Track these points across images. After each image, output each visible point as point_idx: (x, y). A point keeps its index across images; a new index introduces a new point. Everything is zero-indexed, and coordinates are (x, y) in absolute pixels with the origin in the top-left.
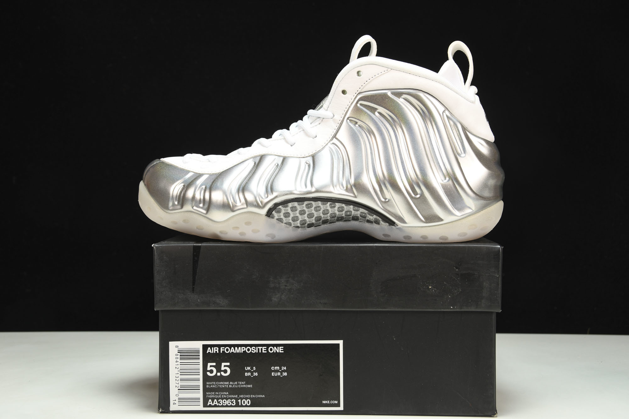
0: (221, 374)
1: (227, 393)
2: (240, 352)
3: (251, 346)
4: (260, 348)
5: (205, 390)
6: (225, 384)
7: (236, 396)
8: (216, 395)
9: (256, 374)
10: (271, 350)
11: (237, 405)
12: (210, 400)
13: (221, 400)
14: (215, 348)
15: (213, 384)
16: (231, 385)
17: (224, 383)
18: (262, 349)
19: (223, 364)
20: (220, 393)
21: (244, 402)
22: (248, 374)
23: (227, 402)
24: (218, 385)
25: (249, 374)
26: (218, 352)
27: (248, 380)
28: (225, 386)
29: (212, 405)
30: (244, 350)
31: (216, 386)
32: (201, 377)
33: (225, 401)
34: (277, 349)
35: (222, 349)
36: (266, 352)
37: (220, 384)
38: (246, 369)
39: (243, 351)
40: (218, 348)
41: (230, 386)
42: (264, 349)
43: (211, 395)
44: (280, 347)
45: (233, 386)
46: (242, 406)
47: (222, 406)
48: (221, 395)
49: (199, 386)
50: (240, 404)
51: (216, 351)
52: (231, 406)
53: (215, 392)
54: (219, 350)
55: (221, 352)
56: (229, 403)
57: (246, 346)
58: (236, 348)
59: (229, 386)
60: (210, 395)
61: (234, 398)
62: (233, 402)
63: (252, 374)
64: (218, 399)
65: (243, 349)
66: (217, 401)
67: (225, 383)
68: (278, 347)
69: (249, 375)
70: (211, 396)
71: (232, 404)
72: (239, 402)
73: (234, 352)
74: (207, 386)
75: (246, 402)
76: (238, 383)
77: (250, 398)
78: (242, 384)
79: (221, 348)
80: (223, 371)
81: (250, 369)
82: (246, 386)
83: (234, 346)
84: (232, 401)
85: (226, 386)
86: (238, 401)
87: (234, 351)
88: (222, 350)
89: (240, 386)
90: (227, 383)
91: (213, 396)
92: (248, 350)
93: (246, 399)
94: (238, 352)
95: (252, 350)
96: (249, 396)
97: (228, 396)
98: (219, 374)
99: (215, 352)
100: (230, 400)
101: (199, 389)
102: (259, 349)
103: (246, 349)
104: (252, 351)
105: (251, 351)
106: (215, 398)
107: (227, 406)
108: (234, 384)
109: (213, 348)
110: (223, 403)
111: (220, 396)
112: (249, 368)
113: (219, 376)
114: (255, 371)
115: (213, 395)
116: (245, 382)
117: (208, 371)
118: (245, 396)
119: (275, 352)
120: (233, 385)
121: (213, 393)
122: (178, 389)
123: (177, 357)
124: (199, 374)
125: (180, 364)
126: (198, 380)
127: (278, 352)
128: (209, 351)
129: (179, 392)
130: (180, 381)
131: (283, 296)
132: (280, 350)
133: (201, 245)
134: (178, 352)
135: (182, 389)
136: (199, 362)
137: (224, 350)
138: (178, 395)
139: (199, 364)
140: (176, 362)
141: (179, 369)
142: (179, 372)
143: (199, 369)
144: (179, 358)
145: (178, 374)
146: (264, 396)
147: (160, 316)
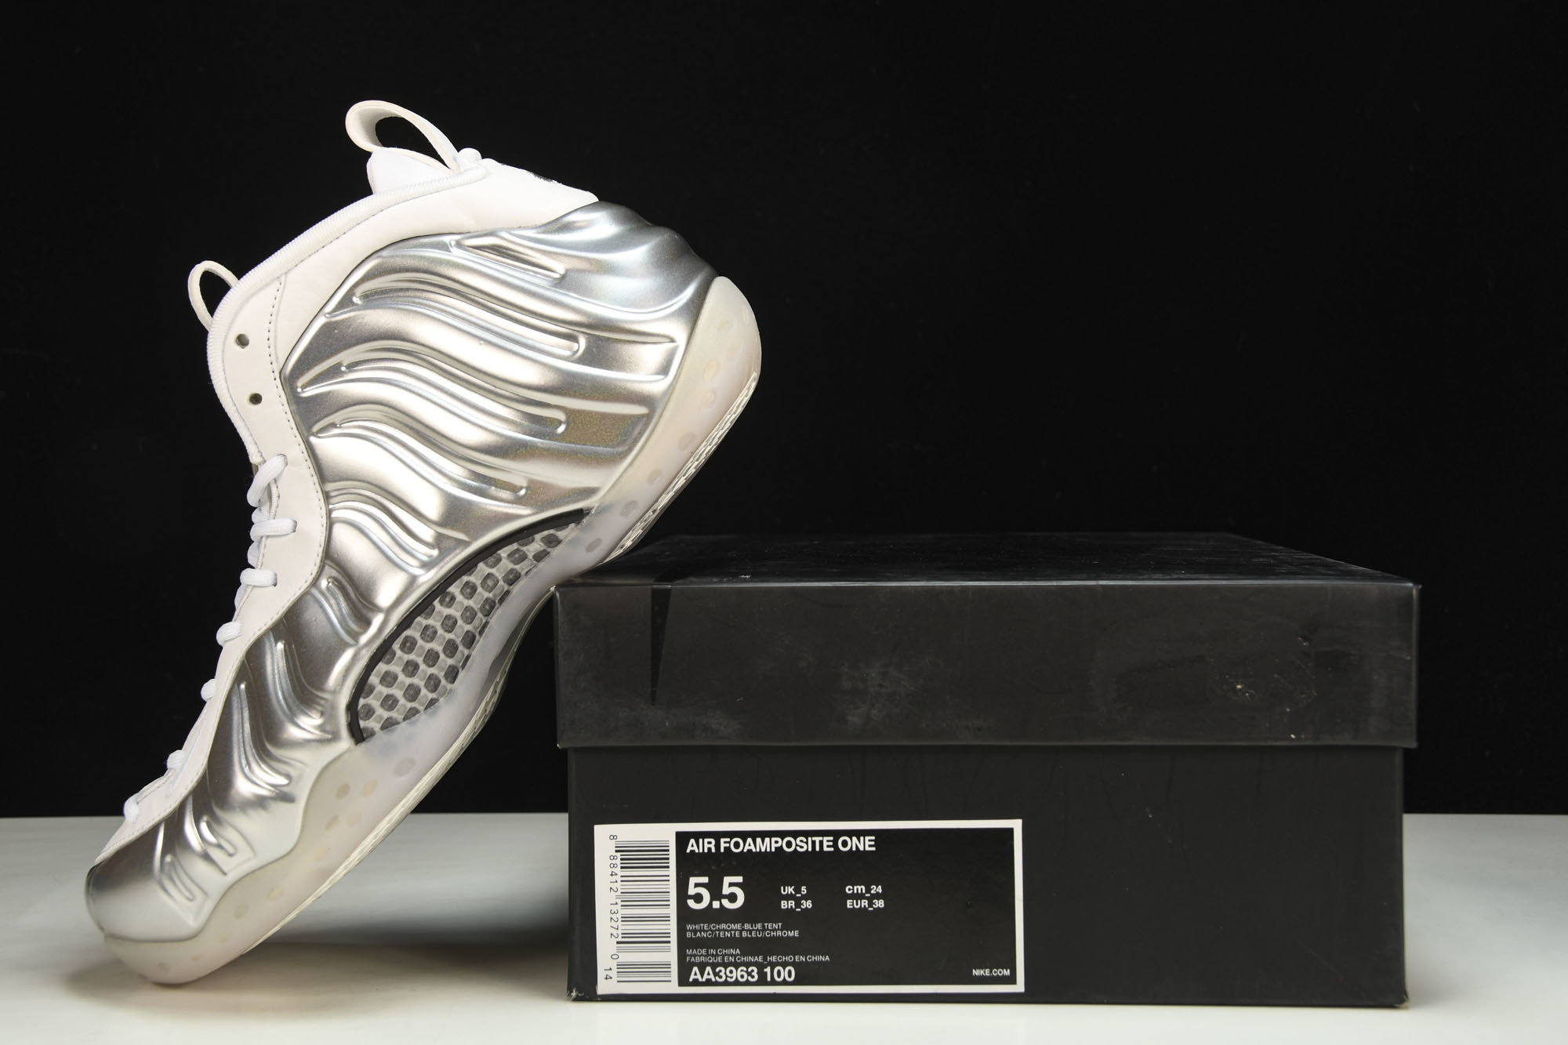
0: (721, 904)
1: (738, 951)
2: (768, 850)
3: (795, 834)
4: (817, 839)
5: (684, 944)
6: (731, 930)
7: (760, 959)
8: (710, 955)
9: (808, 904)
10: (845, 844)
11: (762, 981)
12: (695, 969)
13: (723, 969)
14: (706, 840)
15: (704, 931)
16: (747, 931)
17: (729, 927)
18: (821, 843)
19: (727, 880)
20: (720, 952)
21: (779, 972)
22: (787, 904)
23: (738, 973)
24: (716, 930)
25: (792, 904)
26: (713, 850)
27: (789, 919)
28: (731, 934)
29: (700, 980)
30: (779, 845)
31: (710, 934)
32: (672, 911)
33: (731, 972)
34: (860, 842)
35: (725, 842)
36: (832, 849)
37: (719, 930)
38: (784, 891)
39: (776, 848)
40: (713, 841)
41: (744, 934)
42: (828, 841)
43: (697, 955)
44: (867, 838)
45: (751, 934)
46: (773, 983)
47: (726, 983)
48: (723, 956)
49: (669, 933)
50: (769, 979)
51: (709, 849)
52: (747, 983)
53: (708, 947)
54: (718, 846)
55: (722, 850)
56: (742, 976)
57: (782, 834)
58: (759, 840)
59: (741, 934)
60: (695, 956)
61: (755, 964)
62: (753, 974)
63: (798, 905)
64: (714, 966)
65: (776, 842)
66: (713, 970)
67: (733, 926)
68: (862, 838)
69: (791, 907)
70: (698, 960)
71: (750, 978)
72: (766, 973)
73: (754, 850)
74: (689, 935)
75: (784, 974)
76: (763, 926)
77: (793, 964)
78: (775, 930)
79: (722, 840)
80: (725, 897)
81: (793, 893)
83: (754, 835)
84: (750, 970)
85: (735, 934)
86: (765, 970)
87: (752, 847)
88: (723, 846)
89: (768, 934)
90: (738, 926)
91: (703, 959)
92: (789, 844)
93: (784, 965)
94: (763, 850)
95: (797, 845)
96: (791, 959)
97: (739, 959)
98: (716, 905)
99: (706, 851)
100: (745, 969)
101: (669, 942)
102: (814, 843)
103: (782, 843)
104: (798, 848)
105: (796, 848)
106: (707, 964)
107: (737, 983)
108: (754, 930)
109: (701, 840)
110: (727, 976)
111: (719, 959)
112: (790, 890)
113: (716, 909)
114: (805, 897)
116: (780, 924)
117: (691, 897)
118: (780, 959)
119: (854, 849)
120: (750, 931)
121: (704, 951)
122: (618, 943)
123: (614, 862)
124: (669, 905)
125: (622, 881)
126: (666, 918)
127: (861, 848)
128: (692, 847)
129: (619, 950)
130: (622, 921)
131: (874, 712)
132: (866, 844)
133: (670, 586)
134: (617, 851)
135: (627, 941)
136: (668, 876)
137: (728, 845)
138: (616, 957)
139: (668, 881)
140: (612, 875)
141: (619, 893)
142: (619, 901)
143: (668, 892)
144: (619, 866)
145: (617, 904)
146: (827, 958)
147: (573, 761)
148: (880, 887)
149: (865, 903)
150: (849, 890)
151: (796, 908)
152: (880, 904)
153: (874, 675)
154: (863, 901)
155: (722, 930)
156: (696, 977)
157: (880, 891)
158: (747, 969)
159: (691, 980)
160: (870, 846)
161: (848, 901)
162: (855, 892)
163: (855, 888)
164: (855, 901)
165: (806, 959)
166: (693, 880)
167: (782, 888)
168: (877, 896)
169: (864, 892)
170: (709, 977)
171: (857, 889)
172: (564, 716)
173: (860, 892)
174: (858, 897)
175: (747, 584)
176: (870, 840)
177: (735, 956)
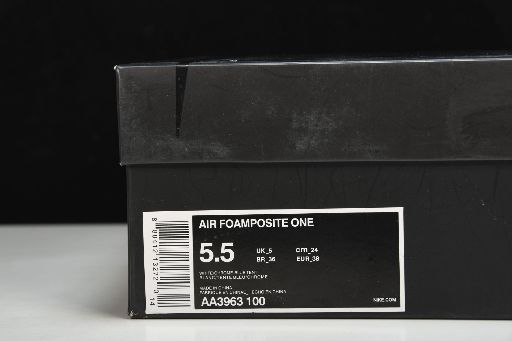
0: (220, 259)
1: (231, 288)
2: (249, 226)
3: (265, 217)
4: (278, 220)
5: (198, 283)
6: (227, 275)
7: (244, 292)
8: (214, 290)
9: (273, 259)
10: (295, 222)
11: (246, 306)
12: (205, 298)
13: (222, 299)
14: (211, 221)
15: (210, 275)
16: (236, 275)
17: (225, 273)
18: (281, 222)
19: (224, 245)
20: (220, 288)
21: (256, 300)
22: (261, 259)
23: (231, 301)
24: (217, 275)
25: (263, 259)
26: (215, 227)
27: (261, 268)
28: (226, 277)
29: (208, 305)
30: (255, 223)
31: (213, 278)
32: (191, 264)
33: (227, 300)
34: (304, 222)
35: (222, 222)
36: (287, 226)
37: (219, 275)
38: (259, 251)
39: (253, 225)
40: (215, 221)
41: (234, 277)
42: (285, 221)
44: (309, 219)
46: (252, 307)
47: (224, 307)
48: (222, 290)
49: (189, 277)
50: (250, 304)
51: (213, 226)
52: (236, 307)
53: (213, 286)
54: (218, 224)
55: (221, 227)
56: (233, 303)
57: (257, 217)
58: (243, 221)
59: (232, 277)
60: (205, 290)
61: (241, 296)
62: (240, 301)
63: (267, 259)
64: (216, 297)
65: (254, 222)
66: (216, 299)
67: (228, 273)
68: (305, 219)
69: (263, 260)
70: (206, 293)
71: (238, 304)
72: (248, 300)
73: (240, 227)
74: (201, 278)
75: (259, 301)
76: (246, 273)
77: (264, 295)
78: (253, 274)
79: (221, 221)
80: (223, 255)
81: (264, 252)
82: (259, 277)
83: (240, 217)
84: (238, 299)
85: (229, 277)
86: (247, 299)
87: (239, 225)
88: (221, 224)
89: (249, 277)
90: (231, 273)
91: (209, 292)
92: (261, 223)
93: (259, 296)
94: (245, 227)
95: (266, 223)
96: (263, 292)
97: (231, 292)
98: (217, 260)
99: (211, 227)
100: (235, 298)
101: (189, 282)
102: (276, 222)
103: (257, 222)
104: (267, 225)
105: (265, 225)
106: (212, 295)
107: (230, 307)
108: (240, 275)
109: (208, 221)
110: (224, 303)
111: (219, 292)
112: (262, 250)
113: (217, 263)
114: (271, 255)
115: (209, 290)
116: (256, 271)
117: (202, 255)
118: (256, 292)
119: (301, 225)
120: (238, 276)
121: (210, 288)
122: (158, 283)
123: (155, 234)
124: (189, 260)
125: (160, 246)
126: (187, 268)
127: (305, 225)
128: (202, 224)
129: (159, 287)
130: (160, 270)
131: (313, 141)
132: (308, 223)
133: (187, 66)
134: (157, 228)
135: (163, 282)
136: (188, 242)
137: (224, 224)
138: (157, 291)
139: (188, 245)
140: (154, 242)
141: (158, 253)
142: (158, 258)
143: (188, 252)
144: (158, 236)
145: (157, 259)
146: (285, 292)
147: (130, 173)
148: (317, 248)
149: (307, 258)
150: (298, 250)
151: (266, 261)
152: (317, 259)
153: (312, 119)
154: (306, 257)
155: (221, 275)
156: (205, 303)
157: (317, 251)
158: (237, 298)
159: (202, 305)
160: (310, 224)
161: (297, 257)
162: (302, 251)
163: (302, 249)
164: (301, 257)
165: (272, 292)
166: (203, 245)
167: (257, 249)
168: (315, 254)
169: (307, 251)
170: (213, 303)
171: (303, 250)
172: (124, 145)
173: (304, 251)
174: (304, 254)
175: (234, 63)
176: (310, 220)
177: (229, 290)
